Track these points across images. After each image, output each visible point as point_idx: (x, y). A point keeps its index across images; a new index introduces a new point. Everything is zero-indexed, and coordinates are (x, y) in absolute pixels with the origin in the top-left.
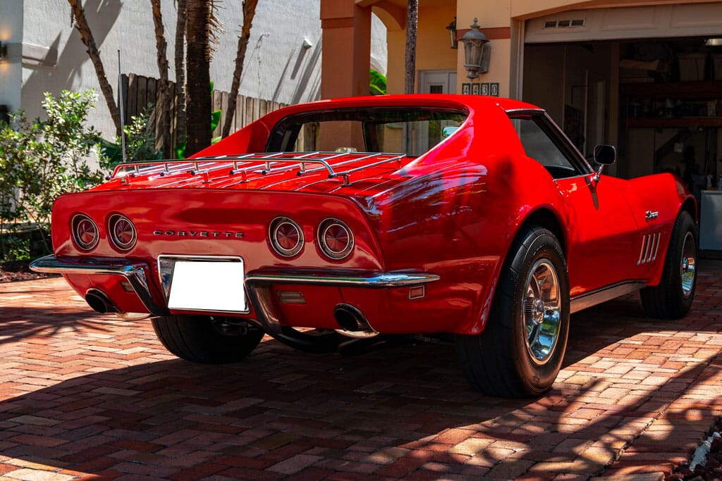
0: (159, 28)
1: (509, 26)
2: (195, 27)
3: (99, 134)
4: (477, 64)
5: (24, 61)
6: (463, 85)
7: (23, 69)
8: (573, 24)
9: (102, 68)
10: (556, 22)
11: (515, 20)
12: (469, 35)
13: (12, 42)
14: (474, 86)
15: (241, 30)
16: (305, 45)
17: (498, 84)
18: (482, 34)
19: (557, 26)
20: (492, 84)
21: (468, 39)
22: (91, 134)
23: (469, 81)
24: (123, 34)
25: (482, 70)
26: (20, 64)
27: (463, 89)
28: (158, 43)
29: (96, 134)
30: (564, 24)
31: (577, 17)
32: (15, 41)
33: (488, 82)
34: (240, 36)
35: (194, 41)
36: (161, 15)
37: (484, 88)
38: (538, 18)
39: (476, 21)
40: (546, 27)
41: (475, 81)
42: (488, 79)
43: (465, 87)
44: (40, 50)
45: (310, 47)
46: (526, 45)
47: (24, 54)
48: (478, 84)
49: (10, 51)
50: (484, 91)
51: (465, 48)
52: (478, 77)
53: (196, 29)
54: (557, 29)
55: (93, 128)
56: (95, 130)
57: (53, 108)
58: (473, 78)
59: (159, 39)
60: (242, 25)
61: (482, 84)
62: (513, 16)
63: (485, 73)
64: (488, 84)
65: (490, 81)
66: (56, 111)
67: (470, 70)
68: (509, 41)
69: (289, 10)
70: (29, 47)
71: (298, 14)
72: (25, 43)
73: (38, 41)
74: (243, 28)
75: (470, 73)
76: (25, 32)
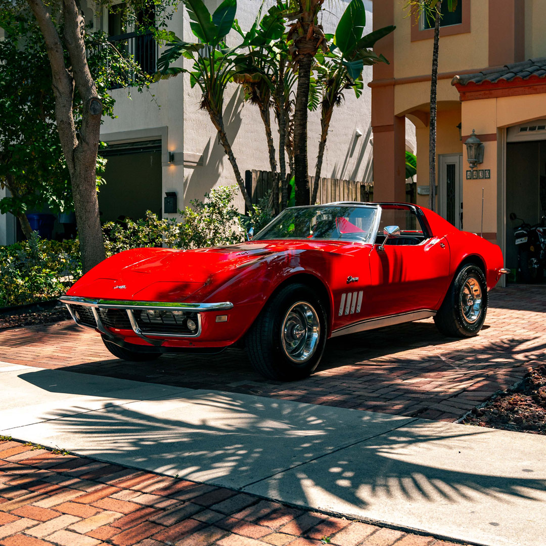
0: (270, 141)
1: (495, 132)
2: (299, 145)
3: (237, 210)
4: (475, 159)
5: (185, 163)
6: (467, 171)
7: (184, 168)
8: (538, 129)
9: (238, 169)
10: (527, 128)
11: (500, 129)
12: (470, 140)
13: (177, 152)
14: (474, 172)
15: (320, 137)
16: (358, 134)
17: (489, 170)
18: (478, 139)
19: (528, 130)
20: (485, 170)
21: (469, 144)
22: (232, 210)
23: (470, 169)
24: (241, 140)
25: (479, 161)
26: (182, 166)
27: (467, 174)
28: (269, 150)
29: (235, 210)
30: (532, 129)
31: (541, 124)
32: (179, 151)
33: (482, 169)
34: (320, 141)
35: (299, 153)
36: (271, 132)
37: (480, 173)
38: (515, 126)
39: (474, 132)
40: (521, 131)
41: (475, 169)
42: (483, 167)
43: (468, 173)
44: (194, 156)
45: (360, 135)
46: (508, 143)
47: (184, 160)
48: (477, 171)
49: (176, 158)
50: (480, 175)
51: (467, 149)
52: (476, 166)
53: (299, 146)
54: (528, 132)
55: (233, 206)
56: (234, 208)
57: (216, 197)
58: (473, 168)
59: (270, 147)
60: (321, 134)
61: (479, 170)
62: (498, 126)
63: (481, 163)
64: (483, 170)
65: (484, 169)
66: (218, 199)
67: (471, 163)
68: (495, 142)
69: (346, 111)
70: (187, 154)
71: (351, 113)
72: (185, 152)
73: (192, 150)
74: (322, 136)
75: (471, 165)
76: (184, 145)
